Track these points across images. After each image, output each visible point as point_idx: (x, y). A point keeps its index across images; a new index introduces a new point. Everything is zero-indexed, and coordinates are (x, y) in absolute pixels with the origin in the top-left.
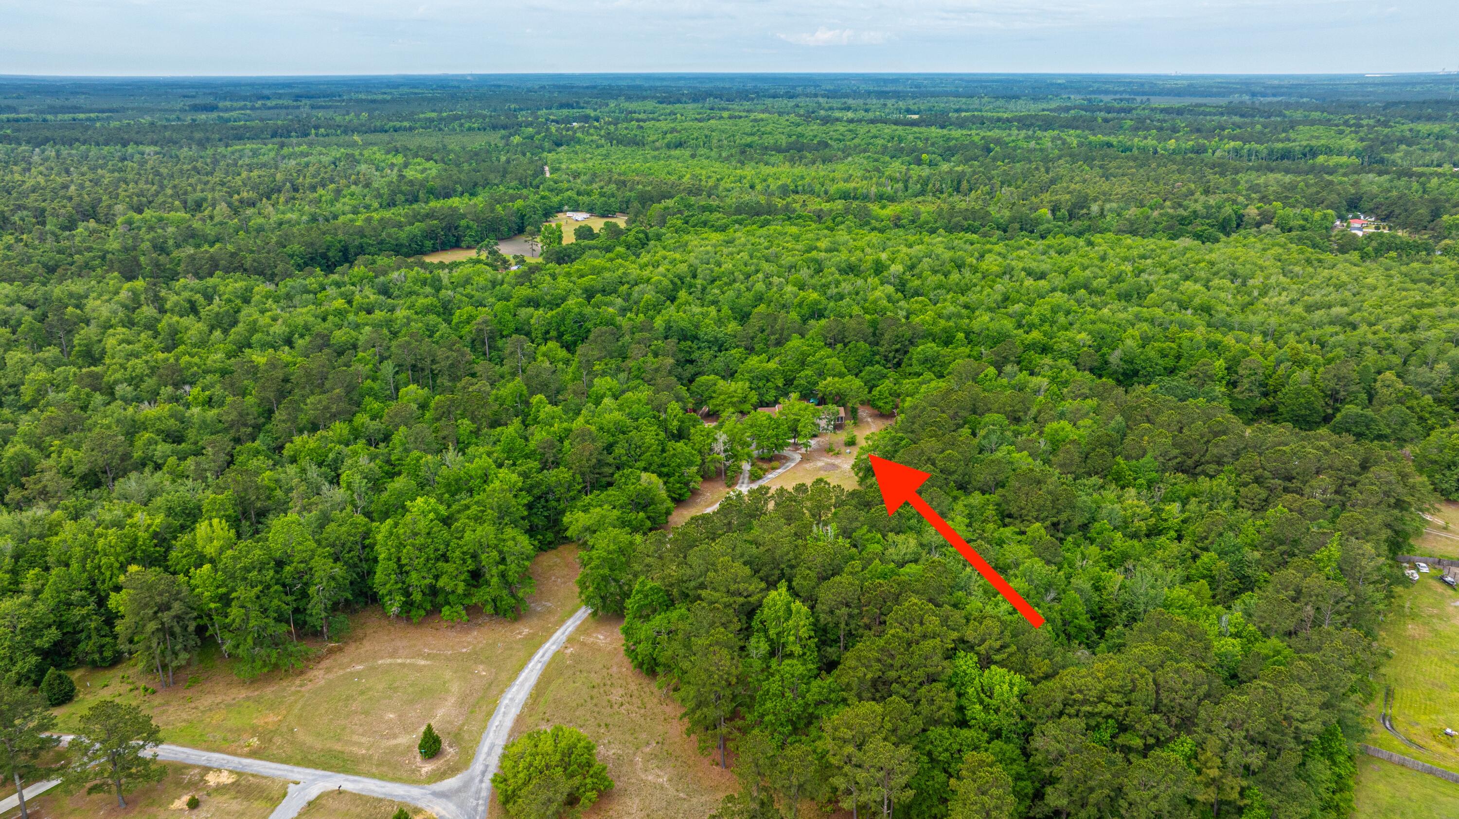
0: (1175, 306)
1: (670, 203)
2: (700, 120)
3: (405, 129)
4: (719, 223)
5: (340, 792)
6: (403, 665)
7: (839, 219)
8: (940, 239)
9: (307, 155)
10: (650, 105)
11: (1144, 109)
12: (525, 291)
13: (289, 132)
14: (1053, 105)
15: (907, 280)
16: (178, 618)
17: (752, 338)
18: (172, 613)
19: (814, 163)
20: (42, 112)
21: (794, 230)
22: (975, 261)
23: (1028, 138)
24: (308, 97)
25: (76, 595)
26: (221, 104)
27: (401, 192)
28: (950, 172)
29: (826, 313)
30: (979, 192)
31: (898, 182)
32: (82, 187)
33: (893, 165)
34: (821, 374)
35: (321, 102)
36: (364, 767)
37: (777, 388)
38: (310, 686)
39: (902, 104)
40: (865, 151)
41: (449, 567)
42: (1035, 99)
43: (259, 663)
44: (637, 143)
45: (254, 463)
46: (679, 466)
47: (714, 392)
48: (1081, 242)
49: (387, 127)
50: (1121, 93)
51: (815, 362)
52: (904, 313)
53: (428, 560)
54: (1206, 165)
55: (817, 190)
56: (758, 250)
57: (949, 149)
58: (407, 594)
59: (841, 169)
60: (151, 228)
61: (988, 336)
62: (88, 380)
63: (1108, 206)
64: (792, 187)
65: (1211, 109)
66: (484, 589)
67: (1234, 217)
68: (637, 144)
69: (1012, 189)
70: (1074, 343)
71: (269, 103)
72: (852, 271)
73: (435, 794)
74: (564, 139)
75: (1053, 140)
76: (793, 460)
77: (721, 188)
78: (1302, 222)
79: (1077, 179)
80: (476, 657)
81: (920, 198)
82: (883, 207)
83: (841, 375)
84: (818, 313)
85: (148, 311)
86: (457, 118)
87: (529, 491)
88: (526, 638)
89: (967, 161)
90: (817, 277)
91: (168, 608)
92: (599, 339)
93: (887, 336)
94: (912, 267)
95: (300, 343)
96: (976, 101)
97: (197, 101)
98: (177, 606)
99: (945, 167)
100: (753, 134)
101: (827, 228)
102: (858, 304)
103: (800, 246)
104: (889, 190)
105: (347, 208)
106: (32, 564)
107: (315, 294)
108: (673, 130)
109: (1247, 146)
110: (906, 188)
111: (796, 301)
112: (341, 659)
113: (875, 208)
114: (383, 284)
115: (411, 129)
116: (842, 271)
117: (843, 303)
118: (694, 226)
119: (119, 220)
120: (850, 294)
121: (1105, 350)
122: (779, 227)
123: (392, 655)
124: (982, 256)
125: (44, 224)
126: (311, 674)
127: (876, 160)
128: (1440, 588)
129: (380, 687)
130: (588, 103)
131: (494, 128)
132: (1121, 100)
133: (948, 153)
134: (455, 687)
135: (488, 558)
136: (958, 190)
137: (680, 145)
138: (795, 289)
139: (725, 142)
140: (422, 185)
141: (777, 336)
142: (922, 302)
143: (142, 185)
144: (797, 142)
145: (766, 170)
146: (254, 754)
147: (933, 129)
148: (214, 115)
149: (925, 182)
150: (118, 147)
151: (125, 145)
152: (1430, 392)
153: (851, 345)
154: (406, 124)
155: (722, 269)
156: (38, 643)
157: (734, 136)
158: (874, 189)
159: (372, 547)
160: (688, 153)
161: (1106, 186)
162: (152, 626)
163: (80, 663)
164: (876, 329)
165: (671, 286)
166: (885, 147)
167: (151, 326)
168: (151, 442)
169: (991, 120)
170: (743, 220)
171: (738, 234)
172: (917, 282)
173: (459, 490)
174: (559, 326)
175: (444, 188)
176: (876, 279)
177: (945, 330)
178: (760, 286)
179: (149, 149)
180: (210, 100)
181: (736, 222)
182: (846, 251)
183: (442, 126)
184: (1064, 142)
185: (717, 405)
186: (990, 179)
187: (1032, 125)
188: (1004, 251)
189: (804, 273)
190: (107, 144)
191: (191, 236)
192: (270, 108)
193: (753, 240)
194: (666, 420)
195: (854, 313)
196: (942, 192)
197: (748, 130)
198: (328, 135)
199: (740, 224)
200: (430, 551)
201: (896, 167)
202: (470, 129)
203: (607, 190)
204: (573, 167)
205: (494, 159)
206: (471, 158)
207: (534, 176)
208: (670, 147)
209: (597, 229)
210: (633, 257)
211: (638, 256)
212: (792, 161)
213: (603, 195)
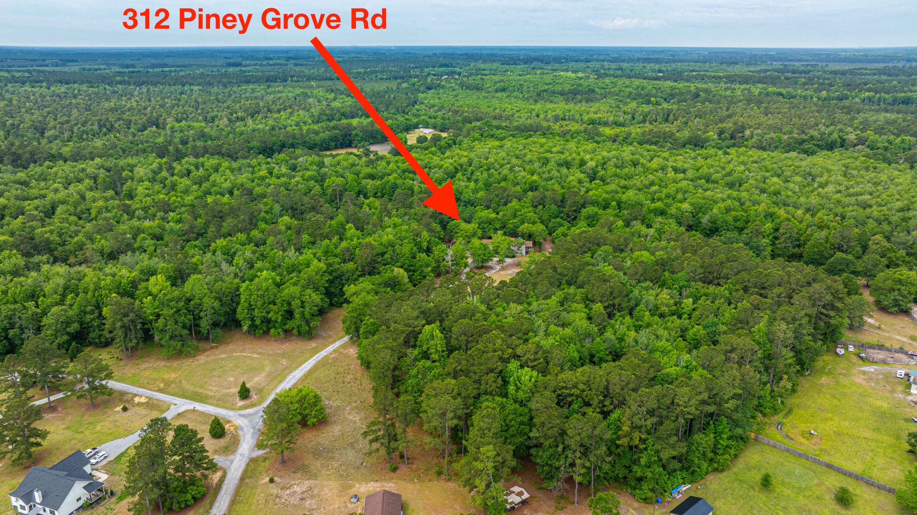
0: (757, 192)
1: (478, 124)
2: (521, 75)
4: (501, 135)
5: (194, 410)
6: (245, 357)
7: (576, 135)
8: (632, 148)
9: (282, 92)
10: (495, 65)
11: (819, 71)
12: (369, 170)
13: (276, 79)
14: (758, 68)
15: (596, 171)
16: (132, 321)
18: (129, 318)
19: (580, 102)
20: (148, 67)
21: (543, 140)
22: (646, 162)
23: (727, 89)
24: (295, 59)
25: (89, 308)
26: (243, 63)
27: (325, 115)
28: (665, 109)
29: (539, 188)
30: (679, 121)
31: (629, 114)
32: (154, 108)
33: (630, 104)
34: (523, 222)
35: (300, 62)
36: (210, 401)
38: (196, 363)
39: (657, 67)
40: (616, 95)
41: (275, 308)
42: (748, 64)
43: (171, 349)
44: (478, 88)
45: (191, 252)
46: (421, 266)
47: (459, 229)
48: (720, 152)
49: (333, 77)
50: (810, 61)
51: (521, 215)
52: (585, 190)
53: (264, 303)
55: (576, 118)
56: (514, 151)
57: (672, 95)
58: (253, 320)
59: (596, 106)
60: (182, 131)
61: (630, 204)
62: (122, 207)
63: (756, 132)
64: (562, 116)
65: (868, 72)
66: (293, 321)
67: (839, 140)
70: (681, 210)
71: (271, 62)
72: (565, 165)
73: (241, 415)
74: (434, 86)
75: (744, 90)
76: (495, 269)
77: (515, 116)
78: (886, 144)
79: (746, 115)
80: (283, 356)
81: (641, 125)
83: (534, 223)
84: (533, 188)
85: (164, 174)
86: (375, 72)
87: (330, 274)
88: (313, 348)
89: (679, 102)
90: (542, 168)
91: (128, 316)
92: (398, 197)
93: (569, 202)
94: (603, 164)
95: (236, 192)
96: (707, 65)
97: (232, 61)
98: (132, 315)
99: (665, 105)
100: (550, 84)
101: (565, 140)
102: (559, 183)
103: (541, 150)
104: (622, 119)
105: (293, 123)
106: (71, 292)
107: (253, 168)
108: (502, 81)
109: (878, 95)
110: (634, 118)
111: (524, 180)
112: (216, 351)
113: (605, 130)
114: (293, 164)
116: (558, 165)
118: (484, 137)
119: (168, 126)
120: (556, 177)
121: (700, 215)
122: (535, 139)
123: (242, 351)
124: (651, 159)
125: (129, 128)
126: (198, 357)
127: (621, 101)
128: (855, 359)
129: (230, 365)
130: (458, 64)
131: (396, 78)
132: (808, 65)
133: (670, 97)
134: (268, 369)
135: (295, 304)
136: (666, 120)
137: (504, 90)
138: (526, 174)
140: (338, 110)
141: (505, 199)
142: (598, 183)
143: (186, 108)
144: (575, 89)
145: (549, 105)
146: (160, 391)
147: (668, 82)
148: (238, 69)
149: (647, 115)
150: (180, 87)
151: (183, 85)
152: (903, 249)
153: (547, 207)
155: (487, 161)
156: (68, 330)
157: (538, 85)
158: (611, 119)
159: (239, 295)
160: (505, 95)
161: (763, 119)
162: (118, 324)
163: (91, 344)
164: (564, 198)
165: (454, 170)
166: (630, 93)
167: (163, 182)
168: (144, 239)
169: (710, 77)
170: (516, 134)
171: (509, 142)
172: (602, 172)
173: (293, 271)
174: (382, 190)
175: (351, 112)
176: (577, 170)
178: (505, 171)
179: (196, 88)
180: (239, 60)
181: (512, 135)
182: (567, 154)
183: (365, 77)
184: (750, 92)
186: (689, 114)
187: (736, 80)
188: (667, 156)
189: (536, 165)
190: (174, 85)
191: (203, 136)
192: (271, 65)
193: (515, 145)
194: (420, 241)
195: (555, 188)
196: (655, 121)
197: (548, 82)
198: (297, 81)
199: (513, 137)
200: (266, 298)
201: (632, 105)
202: (381, 79)
203: (446, 116)
204: (432, 102)
205: (387, 96)
206: (373, 96)
207: (407, 107)
208: (496, 91)
209: (429, 137)
210: (439, 154)
211: (443, 153)
212: (567, 101)
213: (443, 118)
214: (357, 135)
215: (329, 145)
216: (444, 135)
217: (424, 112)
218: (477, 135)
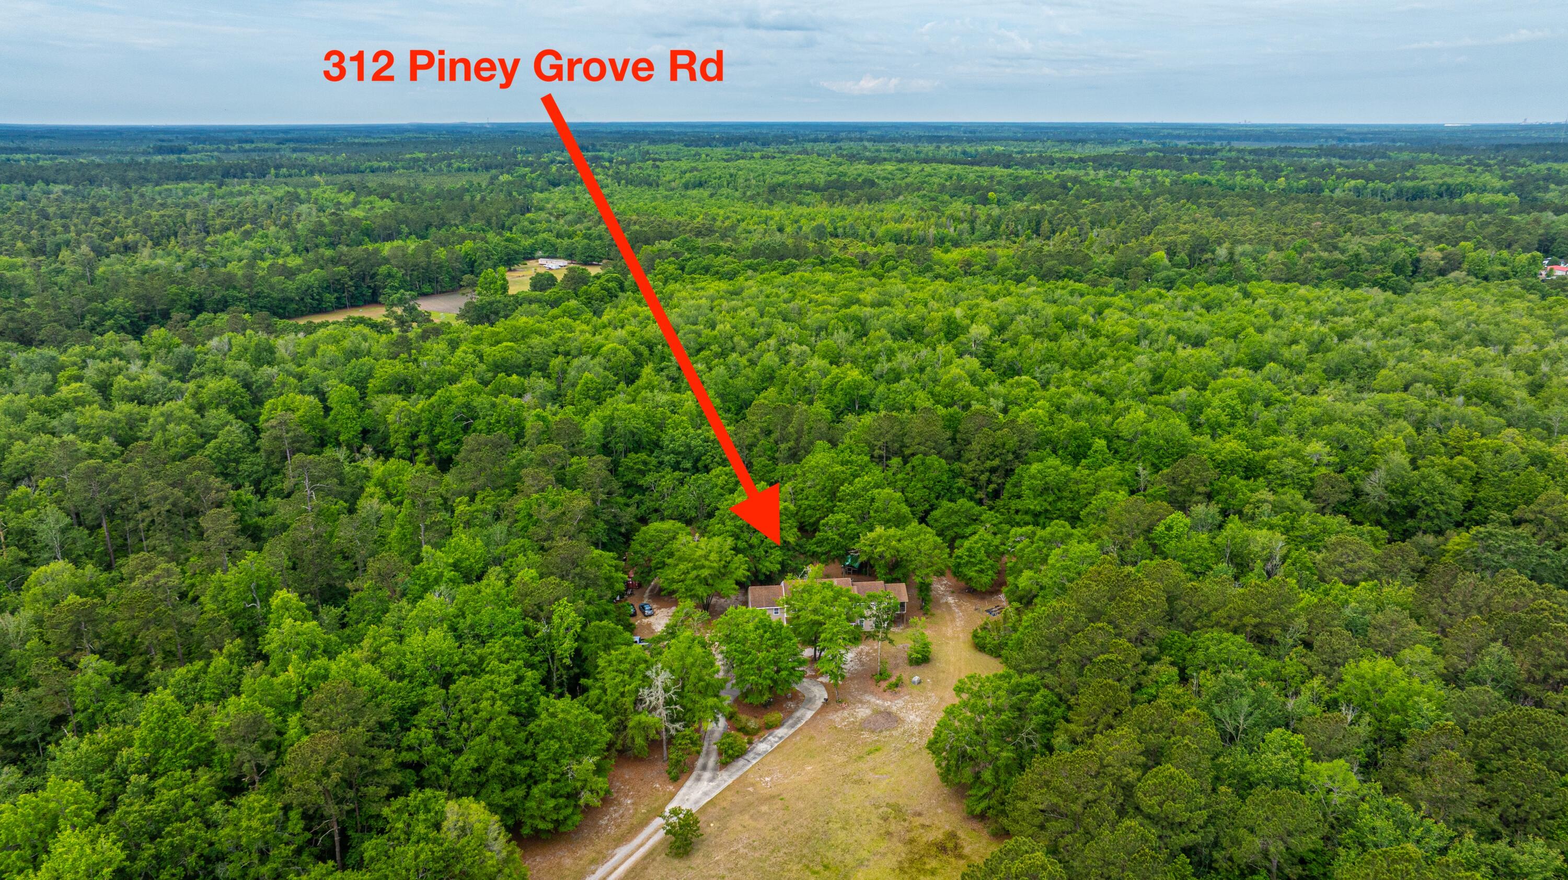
1: (667, 245)
2: (727, 161)
3: (384, 170)
4: (727, 268)
7: (891, 263)
8: (1033, 289)
10: (673, 147)
11: (1230, 151)
13: (243, 172)
14: (1128, 147)
15: (995, 348)
17: (750, 447)
19: (858, 202)
21: (828, 277)
22: (1091, 320)
23: (1109, 177)
24: (297, 141)
26: (193, 147)
27: (324, 234)
28: (1026, 211)
29: (873, 403)
30: (1066, 233)
31: (962, 222)
33: (954, 204)
34: (865, 520)
35: (306, 145)
37: (786, 545)
39: (958, 148)
40: (919, 189)
42: (1104, 143)
44: (650, 183)
47: (671, 555)
49: (362, 168)
50: (1194, 138)
51: (855, 495)
52: (1001, 404)
54: (1337, 203)
55: (860, 232)
56: (772, 304)
57: (1019, 187)
59: (890, 210)
61: (1147, 445)
63: (1239, 249)
64: (830, 229)
65: (1303, 152)
68: (650, 185)
69: (1107, 229)
70: (1302, 459)
71: (248, 146)
72: (912, 334)
74: (563, 179)
75: (1142, 178)
76: (811, 700)
77: (739, 230)
78: (1502, 268)
79: (1186, 218)
81: (990, 243)
82: (947, 251)
83: (899, 521)
84: (859, 404)
86: (447, 158)
89: (1044, 199)
90: (858, 344)
92: (473, 457)
93: (975, 446)
94: (1001, 329)
96: (1038, 144)
97: (168, 145)
99: (1019, 206)
100: (785, 173)
101: (874, 275)
102: (923, 387)
103: (834, 299)
104: (951, 232)
108: (693, 170)
109: (1371, 185)
110: (973, 230)
111: (825, 382)
113: (937, 253)
115: (390, 169)
116: (898, 335)
117: (899, 386)
118: (689, 274)
120: (909, 370)
121: (1353, 470)
122: (807, 274)
124: (1099, 313)
127: (933, 199)
130: (606, 146)
131: (487, 168)
132: (1198, 144)
133: (1020, 191)
136: (1037, 232)
137: (700, 184)
138: (824, 363)
139: (753, 182)
141: (792, 443)
142: (1027, 384)
144: (838, 180)
145: (797, 210)
147: (996, 168)
148: (175, 157)
149: (997, 223)
150: (23, 185)
151: (32, 183)
153: (915, 461)
154: (385, 164)
155: (716, 332)
157: (763, 175)
158: (933, 231)
160: (706, 194)
161: (1223, 227)
164: (956, 431)
165: (632, 359)
166: (943, 186)
169: (1061, 160)
170: (758, 264)
171: (750, 282)
172: (1012, 352)
174: (432, 425)
175: (385, 228)
176: (950, 347)
177: (1074, 435)
178: (770, 359)
179: (57, 188)
180: (184, 143)
181: (749, 267)
182: (901, 306)
183: (427, 167)
184: (1154, 181)
185: (673, 581)
186: (1077, 219)
187: (1110, 165)
188: (1129, 305)
189: (840, 337)
192: (245, 151)
193: (768, 289)
194: (549, 637)
195: (918, 403)
196: (1017, 236)
197: (781, 169)
198: (290, 176)
199: (755, 270)
201: (958, 207)
202: (459, 170)
203: (595, 232)
204: (561, 206)
205: (467, 198)
206: (438, 196)
207: (509, 216)
208: (686, 187)
209: (560, 277)
210: (589, 315)
211: (598, 313)
212: (831, 201)
213: (587, 237)
214: (389, 275)
215: (320, 301)
216: (593, 271)
217: (545, 225)
218: (671, 268)
